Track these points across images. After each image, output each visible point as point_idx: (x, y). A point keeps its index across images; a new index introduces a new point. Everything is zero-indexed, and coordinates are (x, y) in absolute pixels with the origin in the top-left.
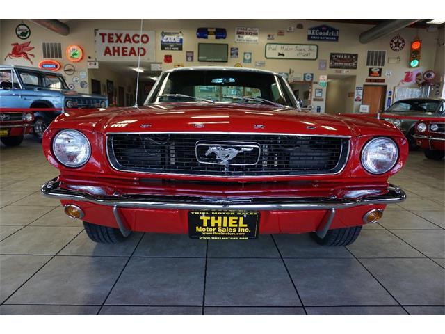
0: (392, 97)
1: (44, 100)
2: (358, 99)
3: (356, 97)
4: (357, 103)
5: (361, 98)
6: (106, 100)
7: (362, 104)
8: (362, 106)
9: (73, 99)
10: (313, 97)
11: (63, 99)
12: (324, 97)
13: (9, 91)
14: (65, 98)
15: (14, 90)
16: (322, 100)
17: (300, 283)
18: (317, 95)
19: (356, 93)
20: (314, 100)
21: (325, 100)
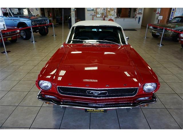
0: (174, 12)
1: (23, 22)
2: (158, 13)
3: (157, 12)
4: (157, 15)
5: (159, 12)
6: (47, 19)
7: (160, 16)
8: (159, 17)
9: (35, 21)
10: (138, 12)
11: (30, 21)
12: (142, 12)
13: (8, 18)
14: (31, 21)
15: (10, 17)
16: (142, 14)
17: (120, 120)
18: (139, 12)
19: (157, 10)
20: (138, 14)
21: (143, 14)
